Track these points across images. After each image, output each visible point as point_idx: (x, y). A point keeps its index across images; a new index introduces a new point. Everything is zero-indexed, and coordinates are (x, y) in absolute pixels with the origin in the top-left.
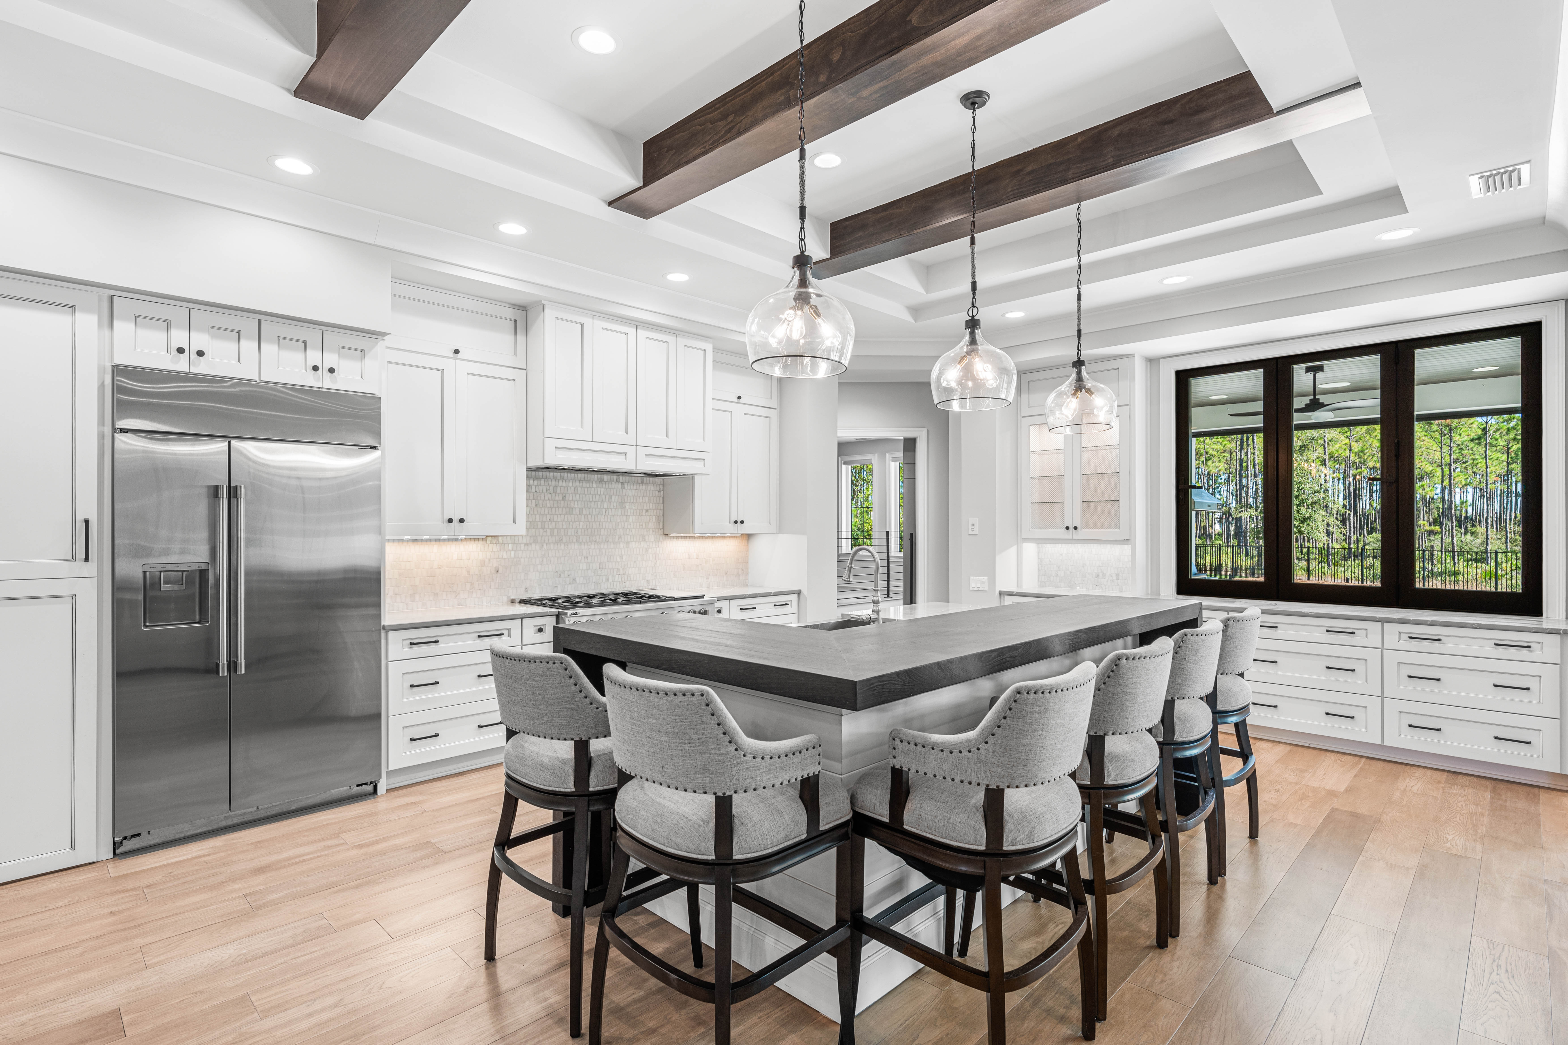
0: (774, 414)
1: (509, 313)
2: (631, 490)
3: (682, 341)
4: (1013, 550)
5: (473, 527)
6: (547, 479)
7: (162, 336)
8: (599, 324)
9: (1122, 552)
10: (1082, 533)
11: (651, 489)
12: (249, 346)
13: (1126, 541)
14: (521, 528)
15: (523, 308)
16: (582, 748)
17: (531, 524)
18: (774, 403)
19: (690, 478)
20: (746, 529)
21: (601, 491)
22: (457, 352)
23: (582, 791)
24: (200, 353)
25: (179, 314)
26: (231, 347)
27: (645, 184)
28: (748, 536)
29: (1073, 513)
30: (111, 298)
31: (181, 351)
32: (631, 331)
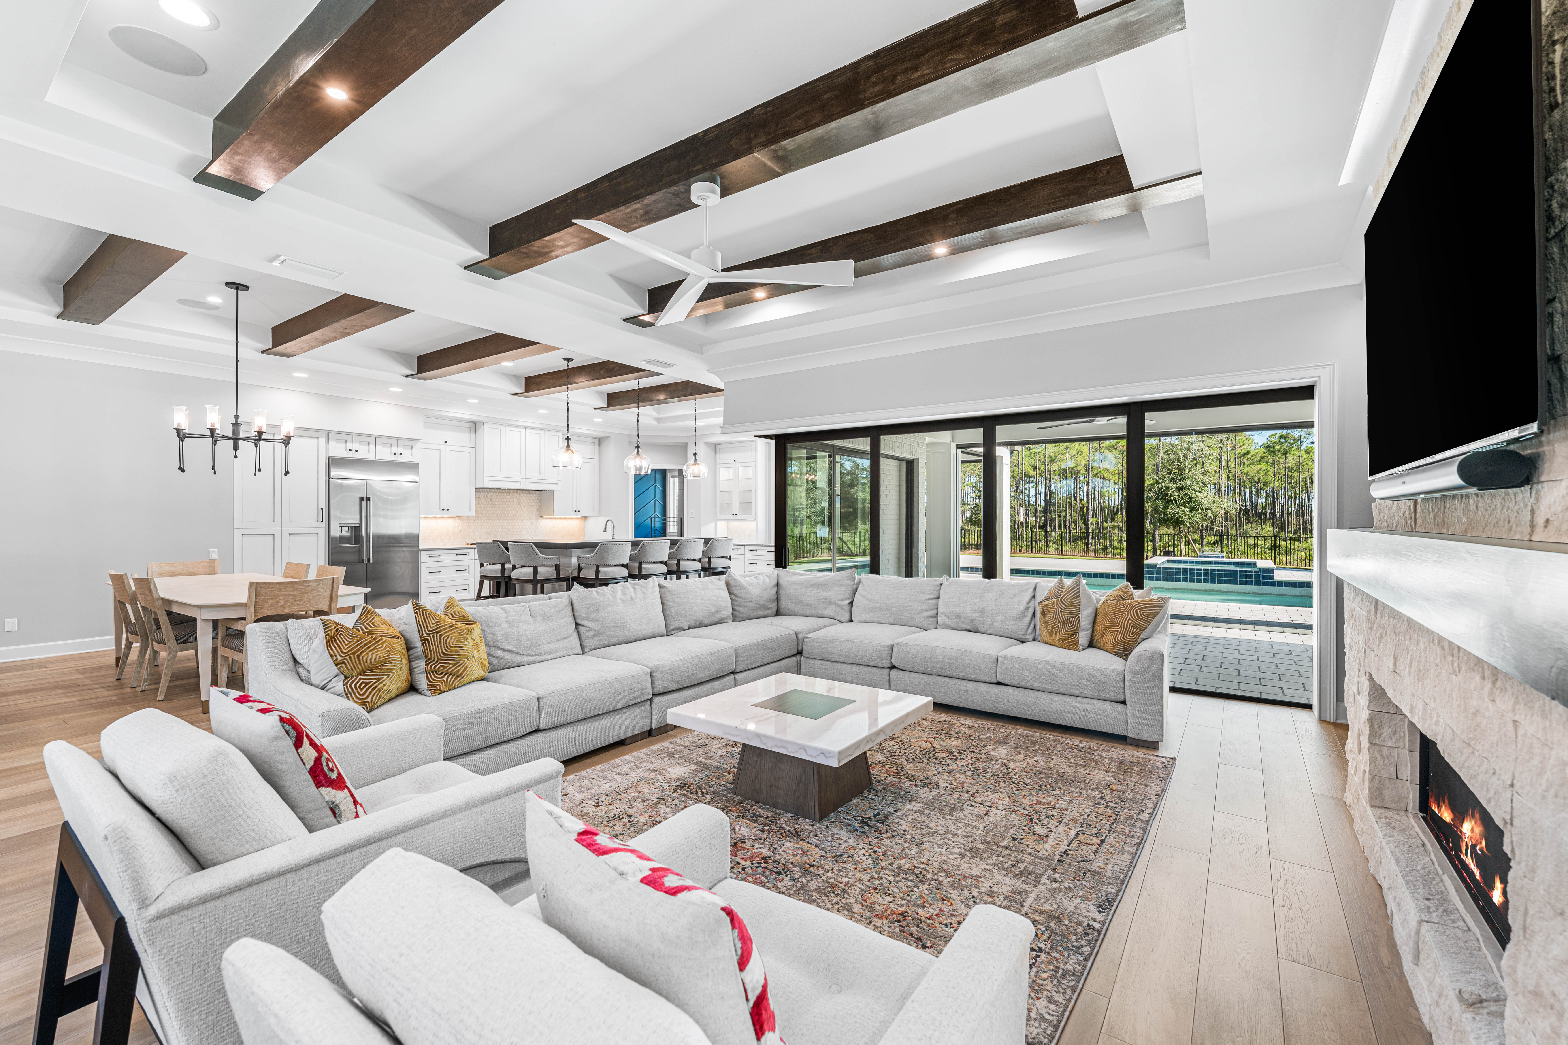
0: (596, 462)
1: (468, 425)
2: (524, 497)
3: (547, 433)
4: (713, 525)
5: (453, 513)
6: (483, 492)
7: (344, 445)
8: (508, 429)
9: (753, 525)
10: (739, 517)
11: (534, 496)
12: (372, 447)
13: (755, 520)
14: (473, 513)
15: (474, 423)
16: (503, 565)
17: (476, 512)
18: (596, 456)
19: (552, 492)
20: (583, 514)
21: (509, 497)
22: (446, 442)
23: (502, 576)
24: (357, 451)
25: (349, 438)
26: (365, 448)
27: (525, 392)
28: (585, 518)
29: (735, 508)
30: (328, 434)
31: (350, 450)
32: (523, 430)
